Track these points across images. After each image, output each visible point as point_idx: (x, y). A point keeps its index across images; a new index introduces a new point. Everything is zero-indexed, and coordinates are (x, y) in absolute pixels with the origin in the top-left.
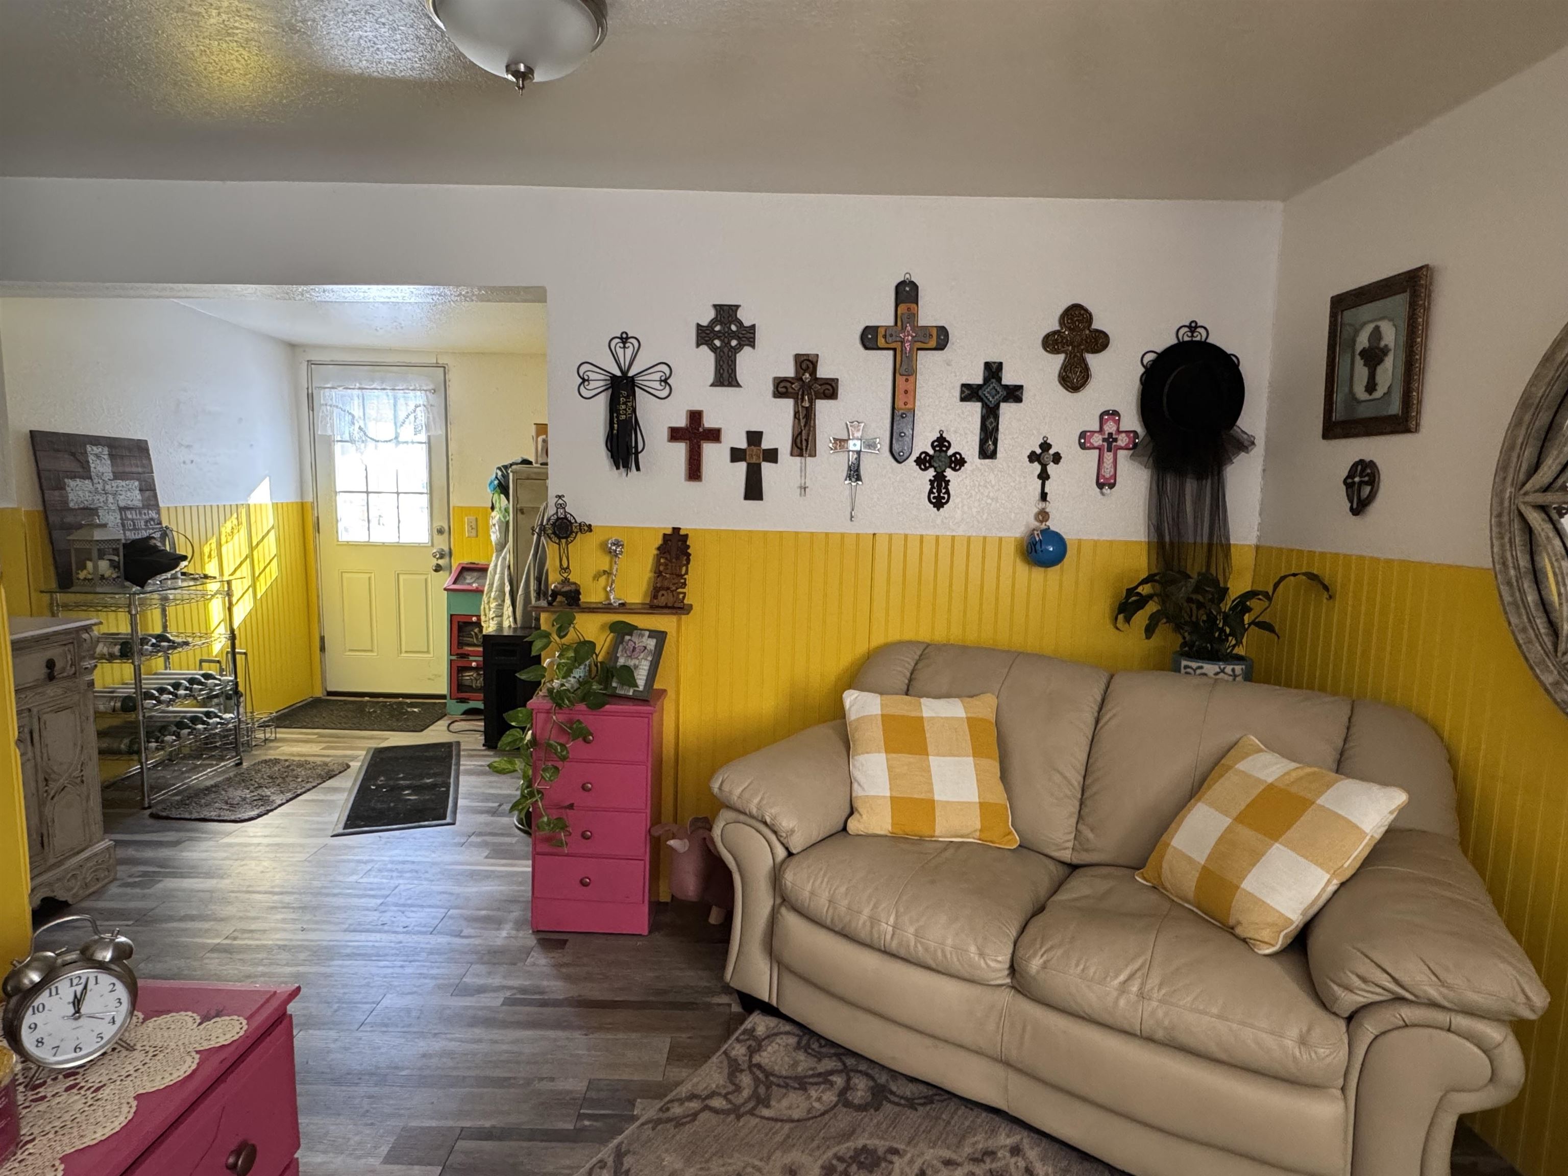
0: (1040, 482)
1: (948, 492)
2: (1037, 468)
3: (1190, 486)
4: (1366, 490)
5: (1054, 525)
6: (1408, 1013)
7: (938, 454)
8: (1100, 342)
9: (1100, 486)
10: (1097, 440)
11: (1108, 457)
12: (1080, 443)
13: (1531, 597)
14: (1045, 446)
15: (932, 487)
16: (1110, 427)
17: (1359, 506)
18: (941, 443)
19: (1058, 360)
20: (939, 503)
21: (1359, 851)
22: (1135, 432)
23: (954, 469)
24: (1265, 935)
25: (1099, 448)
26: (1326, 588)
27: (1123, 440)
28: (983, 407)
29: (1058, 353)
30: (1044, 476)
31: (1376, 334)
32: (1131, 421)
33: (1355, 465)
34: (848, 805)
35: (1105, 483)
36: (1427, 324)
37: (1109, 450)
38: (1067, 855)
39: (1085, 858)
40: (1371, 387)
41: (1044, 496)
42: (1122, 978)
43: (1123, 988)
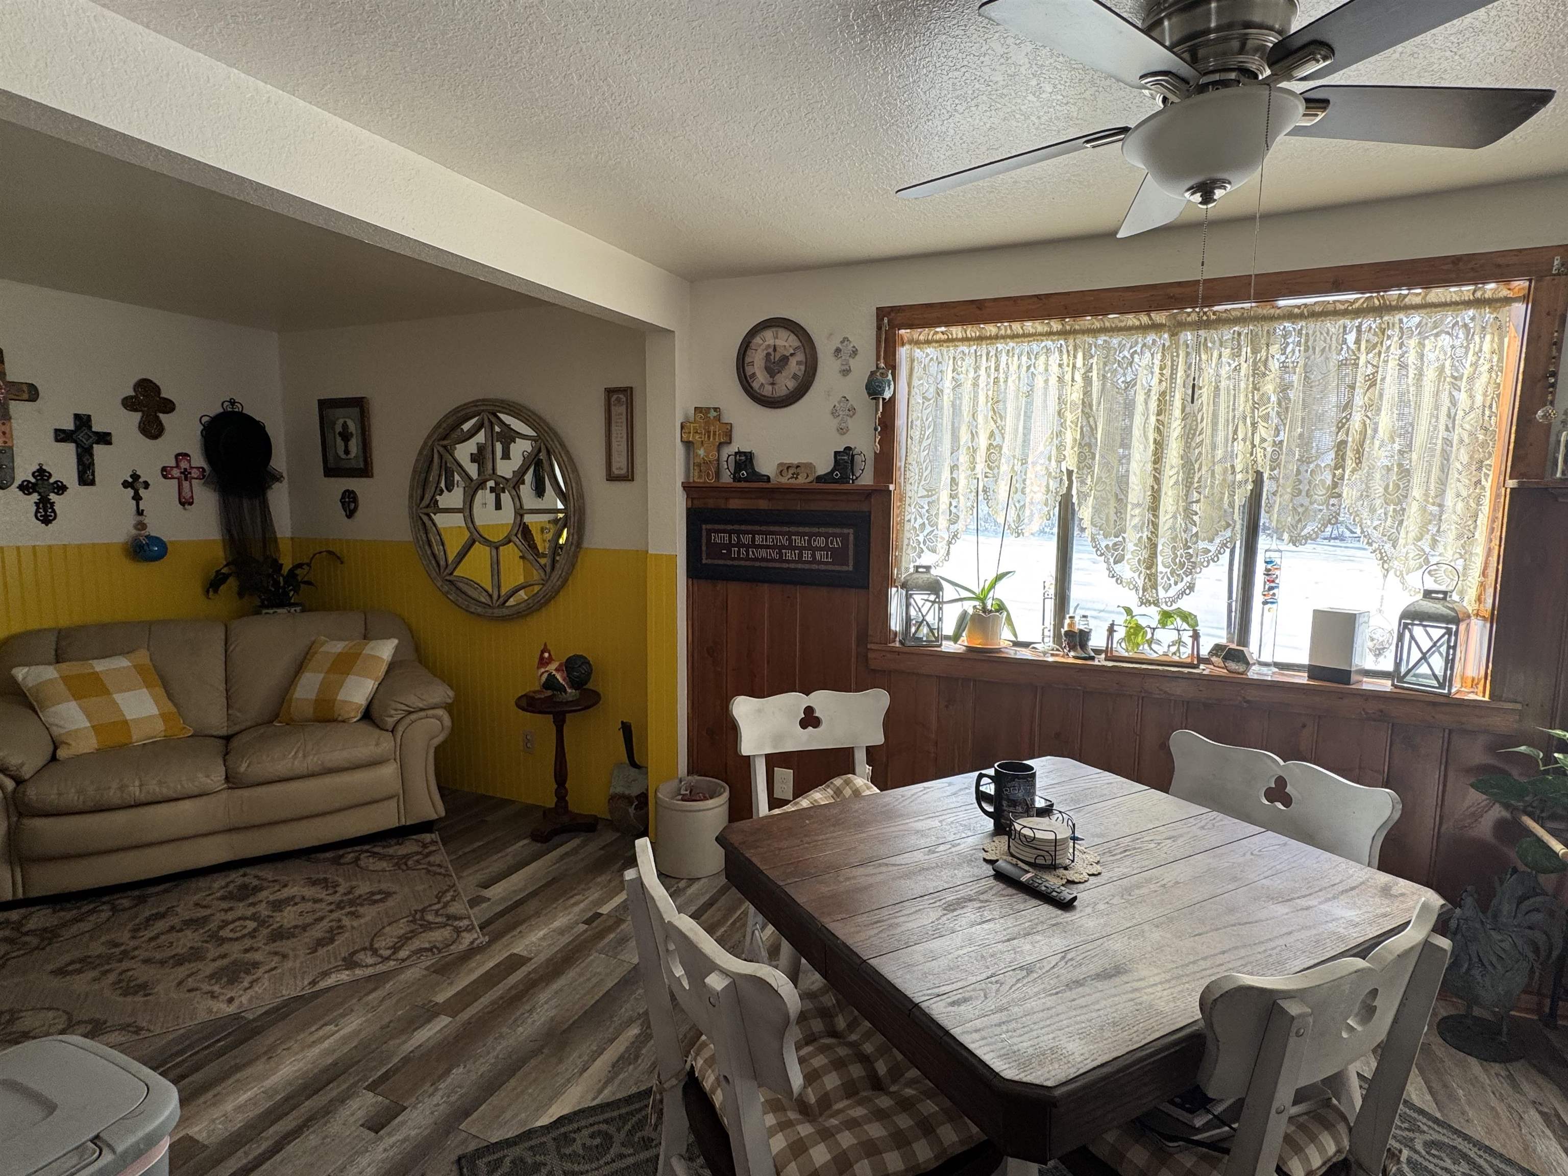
0: (134, 502)
1: (54, 511)
2: (130, 492)
3: (246, 504)
4: (352, 506)
5: (152, 531)
6: (413, 717)
7: (40, 482)
8: (169, 406)
9: (182, 504)
10: (176, 473)
11: (186, 484)
12: (163, 475)
13: (429, 552)
14: (135, 477)
15: (38, 508)
16: (184, 465)
17: (350, 514)
18: (41, 473)
19: (137, 417)
20: (46, 521)
21: (384, 668)
22: (202, 468)
23: (57, 494)
24: (352, 714)
25: (178, 478)
26: (338, 558)
27: (195, 473)
28: (77, 447)
29: (136, 410)
30: (137, 498)
31: (345, 425)
32: (198, 460)
33: (345, 492)
34: (51, 743)
35: (185, 502)
36: (369, 426)
37: (186, 479)
38: (224, 732)
39: (237, 728)
40: (347, 452)
41: (140, 513)
42: (293, 753)
43: (295, 757)
